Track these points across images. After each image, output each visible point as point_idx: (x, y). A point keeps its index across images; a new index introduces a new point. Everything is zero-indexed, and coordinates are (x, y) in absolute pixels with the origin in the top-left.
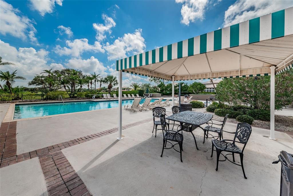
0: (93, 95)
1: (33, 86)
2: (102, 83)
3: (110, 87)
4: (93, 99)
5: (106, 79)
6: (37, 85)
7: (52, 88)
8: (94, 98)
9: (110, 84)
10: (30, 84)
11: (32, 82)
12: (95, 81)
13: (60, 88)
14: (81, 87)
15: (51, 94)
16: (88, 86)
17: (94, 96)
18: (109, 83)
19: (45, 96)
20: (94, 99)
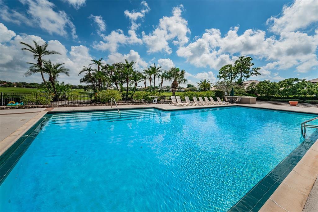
0: (154, 98)
1: (84, 84)
2: (164, 79)
3: (174, 85)
4: (154, 104)
5: (170, 73)
6: (88, 82)
7: (102, 85)
8: (156, 102)
9: (175, 81)
10: (82, 81)
11: (83, 79)
12: (155, 76)
13: (109, 86)
14: (136, 84)
15: (100, 94)
16: (145, 83)
17: (156, 100)
18: (173, 79)
19: (94, 97)
20: (156, 104)
